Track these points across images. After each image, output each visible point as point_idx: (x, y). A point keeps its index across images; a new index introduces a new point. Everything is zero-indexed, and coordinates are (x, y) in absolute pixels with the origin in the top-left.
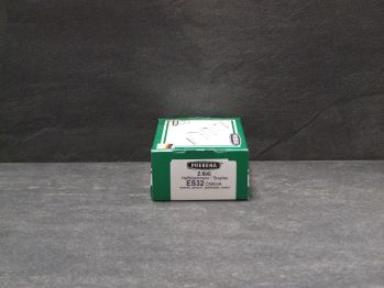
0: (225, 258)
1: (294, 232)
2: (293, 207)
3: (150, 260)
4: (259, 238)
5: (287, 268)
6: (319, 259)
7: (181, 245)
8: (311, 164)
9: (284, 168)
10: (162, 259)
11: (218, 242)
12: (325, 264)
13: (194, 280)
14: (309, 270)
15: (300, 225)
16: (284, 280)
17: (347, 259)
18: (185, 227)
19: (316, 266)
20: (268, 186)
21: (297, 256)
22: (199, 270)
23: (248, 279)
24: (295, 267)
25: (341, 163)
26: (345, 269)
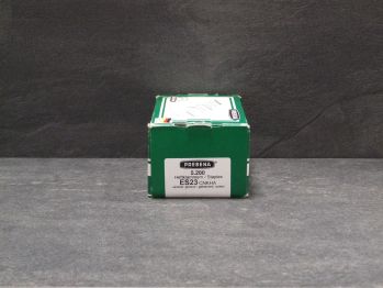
0: (227, 256)
1: (297, 230)
2: (295, 205)
3: (152, 256)
4: (262, 235)
5: (289, 266)
6: (321, 257)
7: (183, 242)
8: (314, 163)
9: (287, 165)
10: (164, 256)
11: (220, 239)
12: (327, 262)
13: (197, 277)
14: (311, 269)
15: (302, 223)
16: (286, 277)
17: (349, 258)
18: (187, 223)
19: (318, 264)
20: (270, 183)
21: (299, 254)
22: (202, 267)
23: (250, 276)
24: (297, 265)
25: (343, 161)
26: (347, 268)
